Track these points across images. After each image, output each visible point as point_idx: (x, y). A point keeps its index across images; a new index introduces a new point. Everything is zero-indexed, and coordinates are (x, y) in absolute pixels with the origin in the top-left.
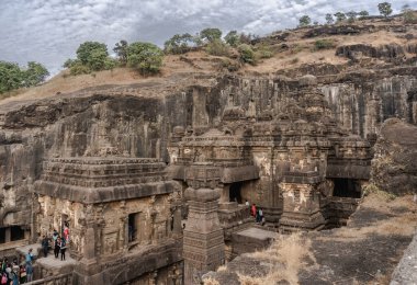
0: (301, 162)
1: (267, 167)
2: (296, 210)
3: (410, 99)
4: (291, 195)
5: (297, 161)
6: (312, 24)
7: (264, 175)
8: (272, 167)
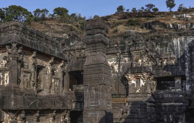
0: (140, 61)
1: (116, 67)
2: (138, 91)
3: (190, 51)
4: (133, 82)
5: (137, 61)
6: (125, 11)
7: (114, 72)
8: (119, 67)
